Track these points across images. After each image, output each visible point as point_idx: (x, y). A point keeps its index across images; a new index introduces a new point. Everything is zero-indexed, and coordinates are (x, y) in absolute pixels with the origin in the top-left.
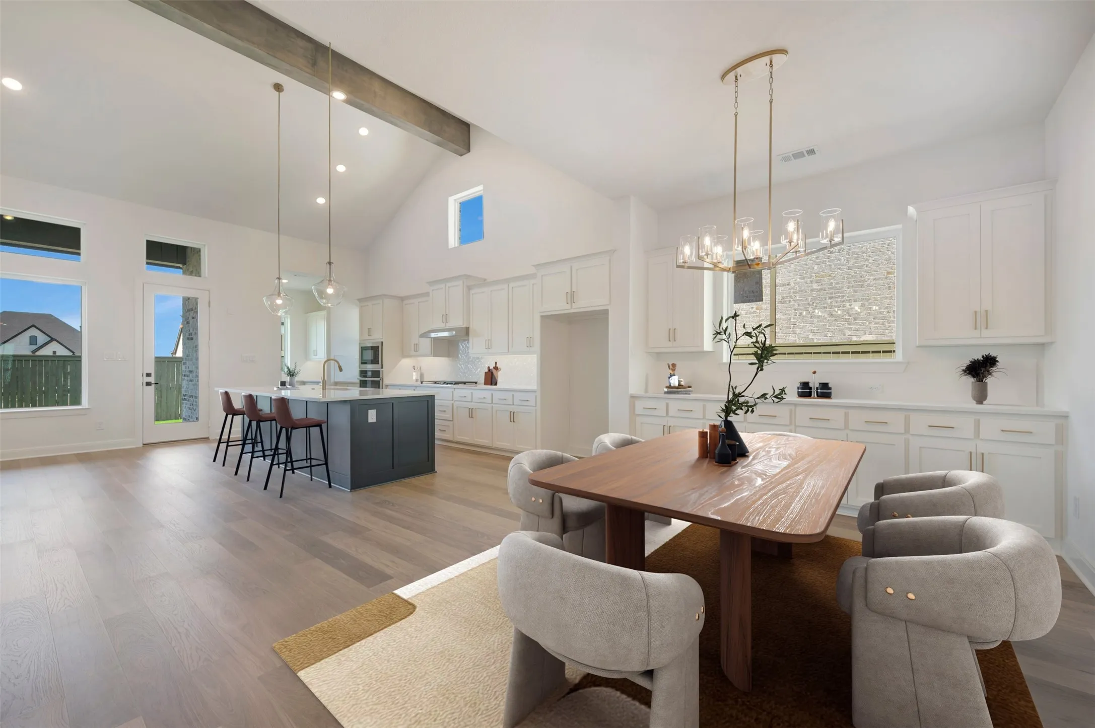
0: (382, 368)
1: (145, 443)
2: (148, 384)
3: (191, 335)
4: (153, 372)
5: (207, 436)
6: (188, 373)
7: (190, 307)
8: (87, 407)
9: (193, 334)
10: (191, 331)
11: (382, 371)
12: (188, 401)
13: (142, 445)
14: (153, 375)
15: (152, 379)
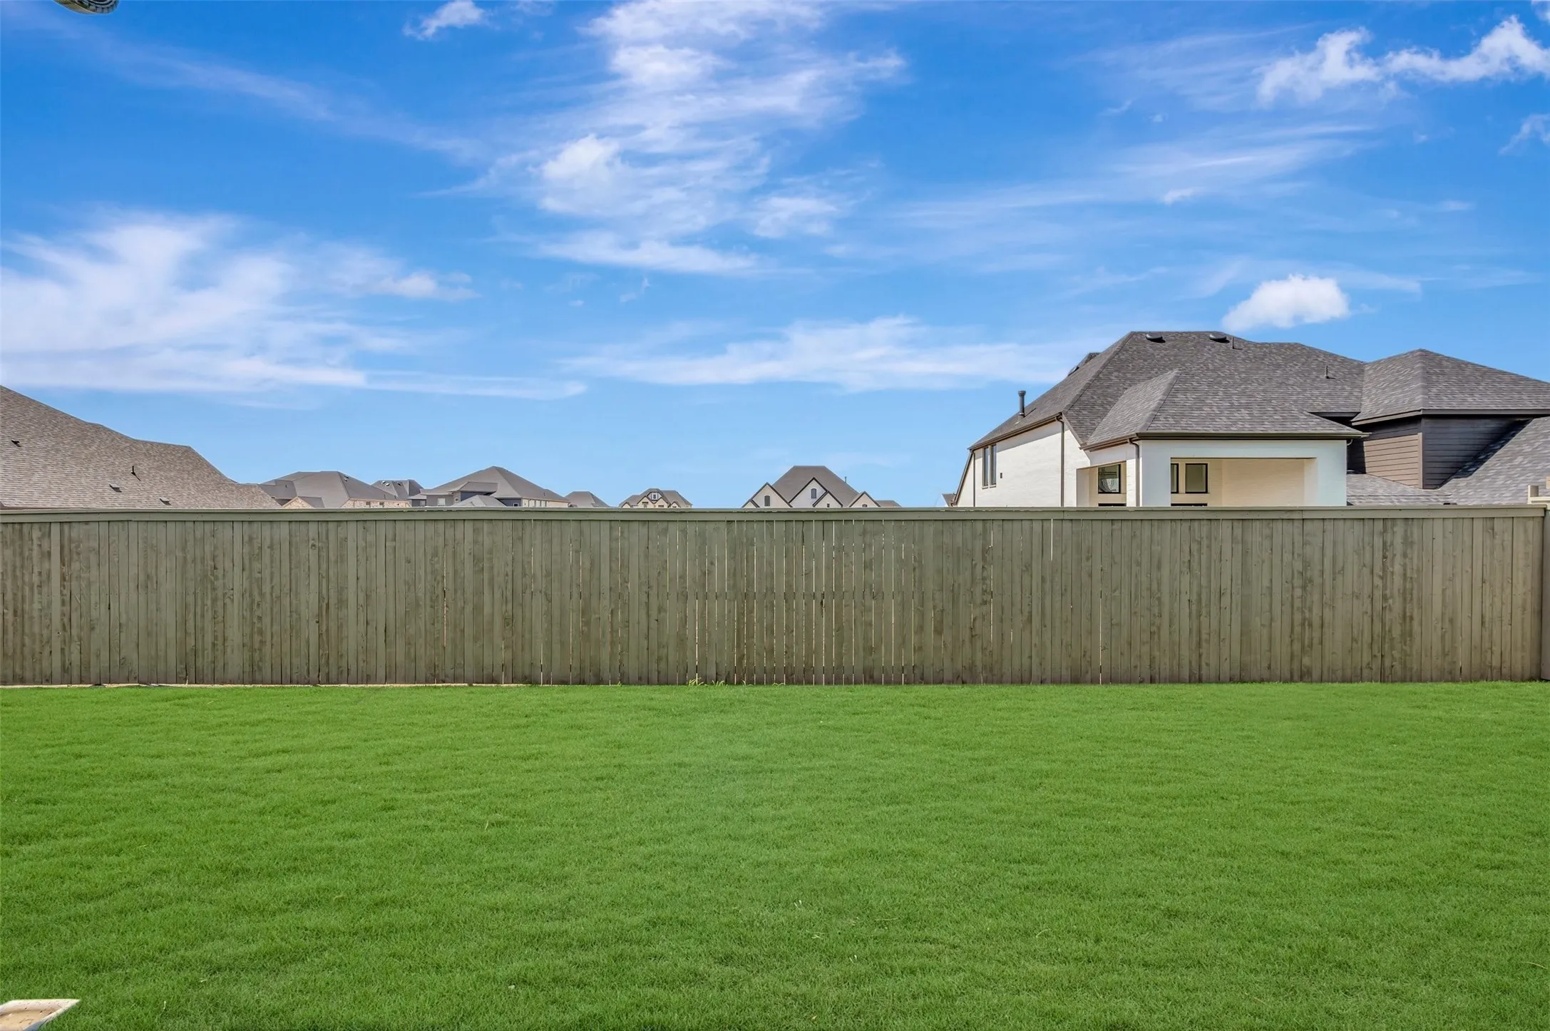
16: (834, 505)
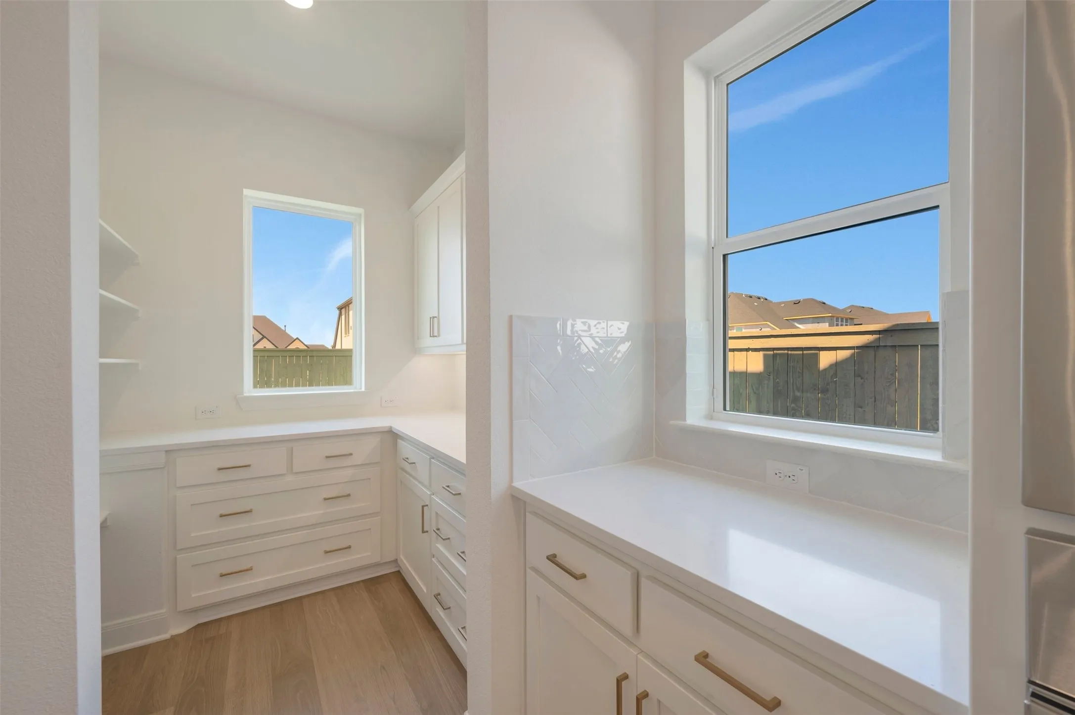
16: (270, 346)
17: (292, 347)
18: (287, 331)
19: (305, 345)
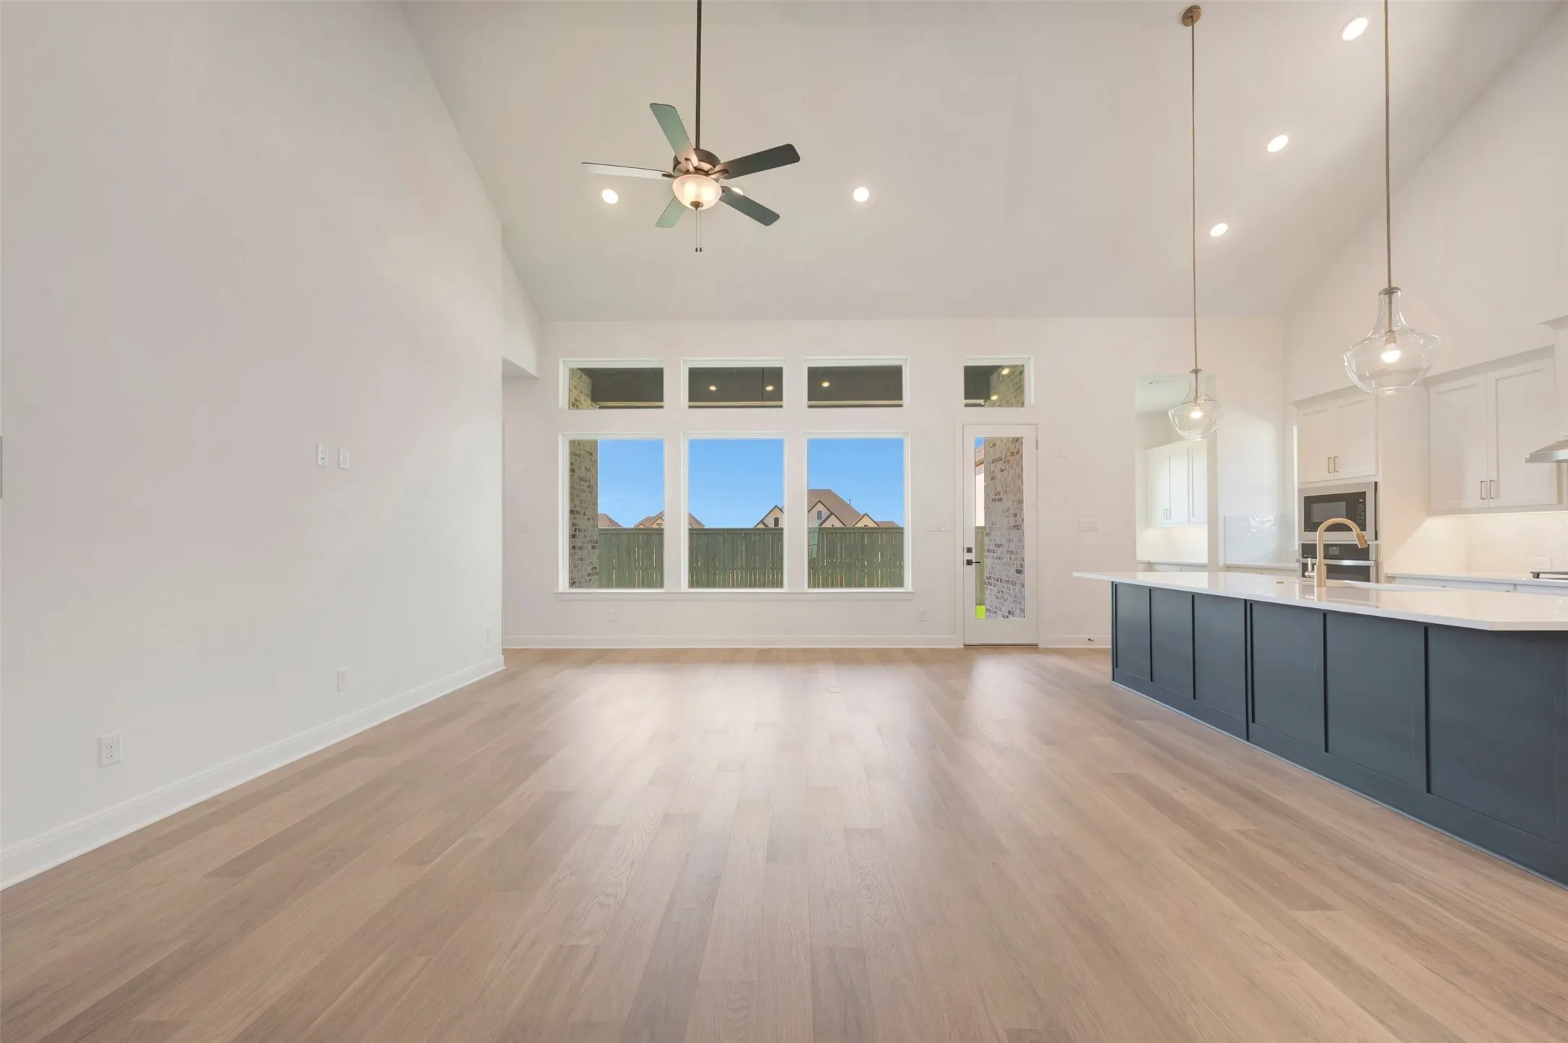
0: (1376, 539)
1: (967, 643)
2: (969, 563)
3: (999, 494)
4: (974, 547)
5: (1036, 643)
6: (994, 548)
7: (998, 455)
8: (910, 590)
9: (1002, 493)
10: (999, 489)
11: (1377, 545)
12: (994, 586)
13: (962, 647)
14: (974, 550)
15: (972, 556)
16: (838, 524)
17: (860, 525)
18: (851, 505)
19: (875, 522)
